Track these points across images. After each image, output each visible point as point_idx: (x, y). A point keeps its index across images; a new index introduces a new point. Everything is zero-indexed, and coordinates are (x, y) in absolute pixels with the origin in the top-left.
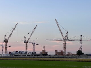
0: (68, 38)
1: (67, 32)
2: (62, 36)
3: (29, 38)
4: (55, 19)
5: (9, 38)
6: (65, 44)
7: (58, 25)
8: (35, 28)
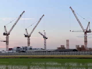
0: (90, 30)
1: (89, 23)
2: (82, 27)
3: (33, 31)
4: (70, 7)
5: (11, 30)
6: (86, 38)
7: (75, 15)
8: (41, 19)
